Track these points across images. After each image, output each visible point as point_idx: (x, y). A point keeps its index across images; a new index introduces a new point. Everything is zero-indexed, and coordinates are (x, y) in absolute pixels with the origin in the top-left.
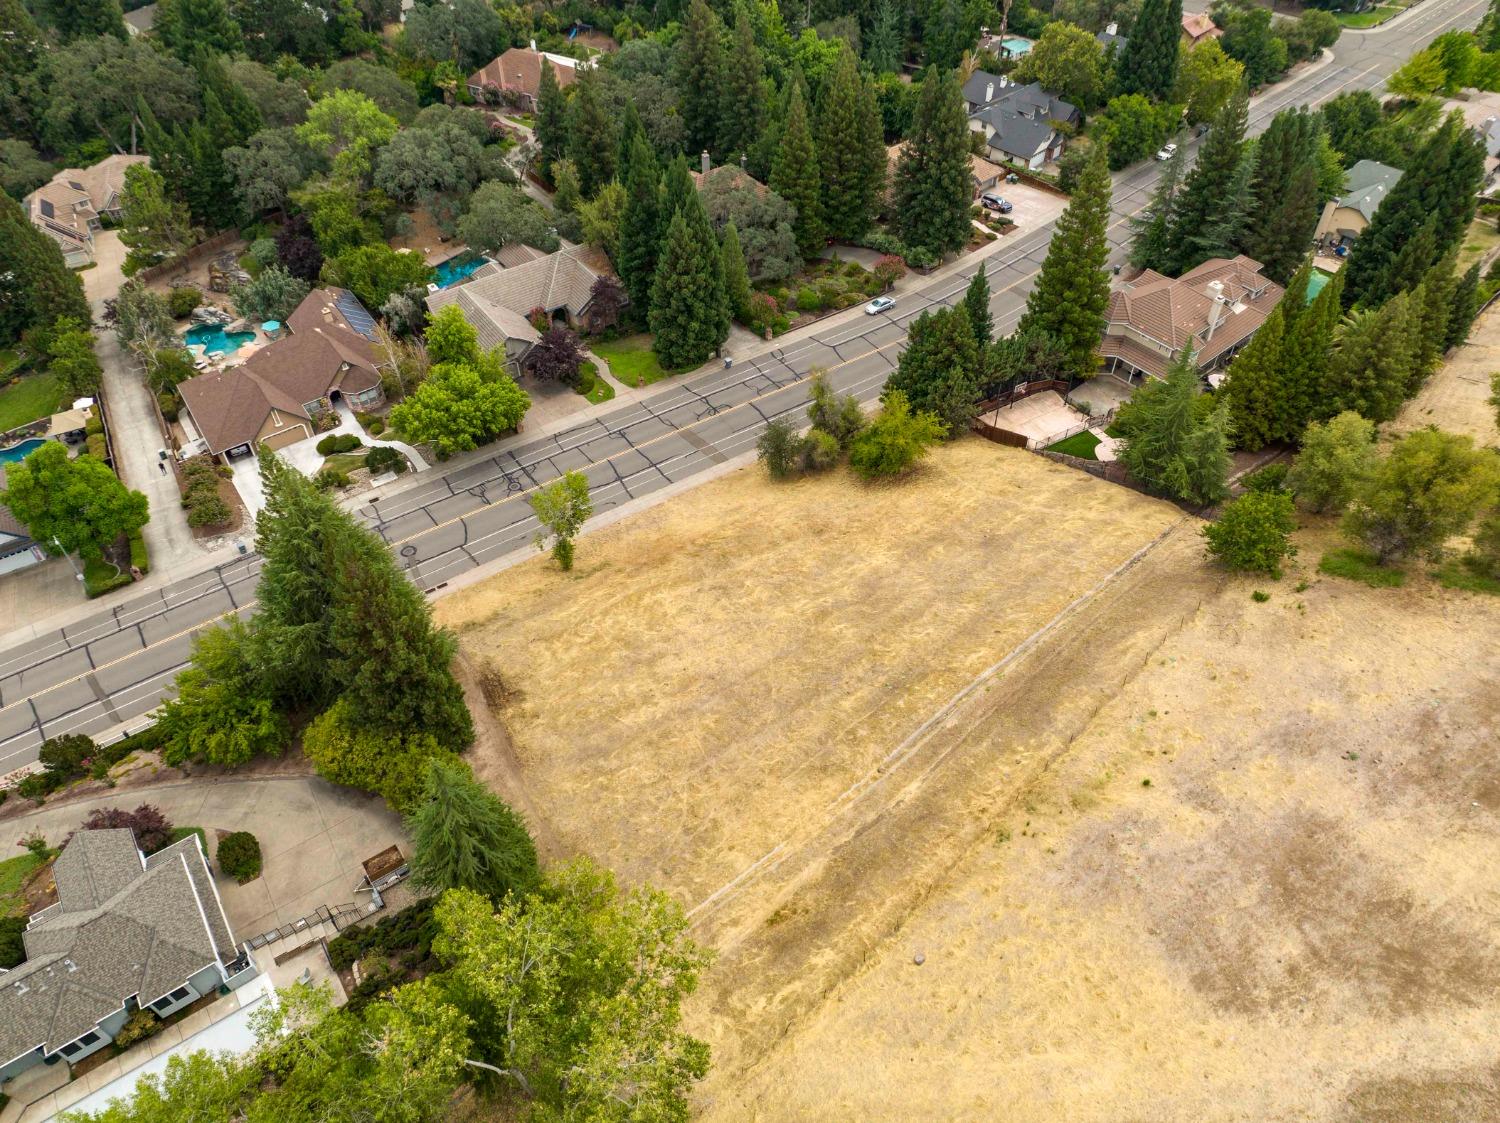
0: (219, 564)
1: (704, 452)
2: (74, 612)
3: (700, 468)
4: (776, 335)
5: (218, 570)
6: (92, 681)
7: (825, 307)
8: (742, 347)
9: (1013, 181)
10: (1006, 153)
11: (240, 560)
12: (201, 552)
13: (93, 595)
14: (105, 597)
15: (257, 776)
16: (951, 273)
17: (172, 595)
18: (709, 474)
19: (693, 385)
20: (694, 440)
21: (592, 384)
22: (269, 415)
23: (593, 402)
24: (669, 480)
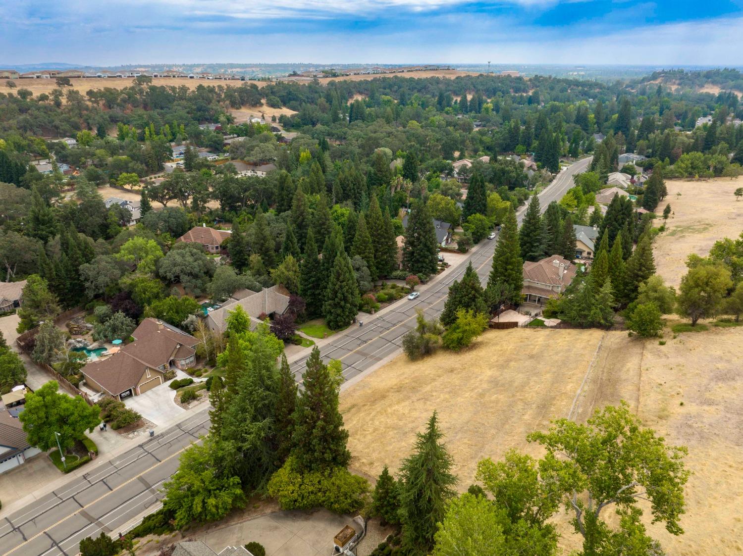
0: (140, 443)
1: (370, 357)
2: (58, 482)
3: (371, 364)
4: (376, 311)
5: (141, 446)
6: (84, 514)
7: (391, 299)
8: (363, 318)
11: (151, 440)
12: (126, 440)
13: (68, 471)
14: (75, 471)
15: (233, 523)
16: (434, 283)
17: (118, 463)
18: (378, 366)
19: (349, 334)
20: (363, 354)
21: (301, 340)
22: (144, 371)
23: (305, 347)
24: (361, 371)
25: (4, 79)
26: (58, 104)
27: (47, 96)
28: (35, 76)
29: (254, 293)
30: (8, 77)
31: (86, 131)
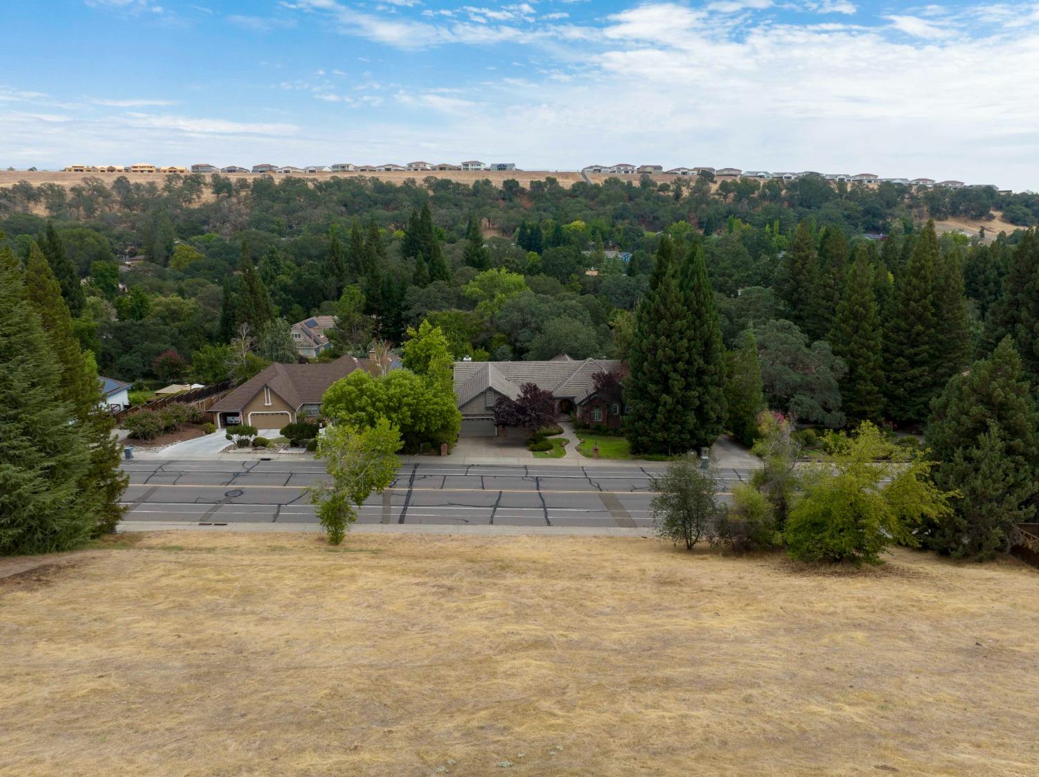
1: (613, 514)
8: (733, 459)
18: (601, 531)
19: (652, 469)
20: (611, 503)
21: (550, 447)
22: (261, 391)
23: (535, 456)
24: (549, 523)
25: (643, 171)
26: (678, 195)
27: (669, 186)
28: (680, 172)
29: (568, 361)
30: (650, 173)
31: (682, 222)
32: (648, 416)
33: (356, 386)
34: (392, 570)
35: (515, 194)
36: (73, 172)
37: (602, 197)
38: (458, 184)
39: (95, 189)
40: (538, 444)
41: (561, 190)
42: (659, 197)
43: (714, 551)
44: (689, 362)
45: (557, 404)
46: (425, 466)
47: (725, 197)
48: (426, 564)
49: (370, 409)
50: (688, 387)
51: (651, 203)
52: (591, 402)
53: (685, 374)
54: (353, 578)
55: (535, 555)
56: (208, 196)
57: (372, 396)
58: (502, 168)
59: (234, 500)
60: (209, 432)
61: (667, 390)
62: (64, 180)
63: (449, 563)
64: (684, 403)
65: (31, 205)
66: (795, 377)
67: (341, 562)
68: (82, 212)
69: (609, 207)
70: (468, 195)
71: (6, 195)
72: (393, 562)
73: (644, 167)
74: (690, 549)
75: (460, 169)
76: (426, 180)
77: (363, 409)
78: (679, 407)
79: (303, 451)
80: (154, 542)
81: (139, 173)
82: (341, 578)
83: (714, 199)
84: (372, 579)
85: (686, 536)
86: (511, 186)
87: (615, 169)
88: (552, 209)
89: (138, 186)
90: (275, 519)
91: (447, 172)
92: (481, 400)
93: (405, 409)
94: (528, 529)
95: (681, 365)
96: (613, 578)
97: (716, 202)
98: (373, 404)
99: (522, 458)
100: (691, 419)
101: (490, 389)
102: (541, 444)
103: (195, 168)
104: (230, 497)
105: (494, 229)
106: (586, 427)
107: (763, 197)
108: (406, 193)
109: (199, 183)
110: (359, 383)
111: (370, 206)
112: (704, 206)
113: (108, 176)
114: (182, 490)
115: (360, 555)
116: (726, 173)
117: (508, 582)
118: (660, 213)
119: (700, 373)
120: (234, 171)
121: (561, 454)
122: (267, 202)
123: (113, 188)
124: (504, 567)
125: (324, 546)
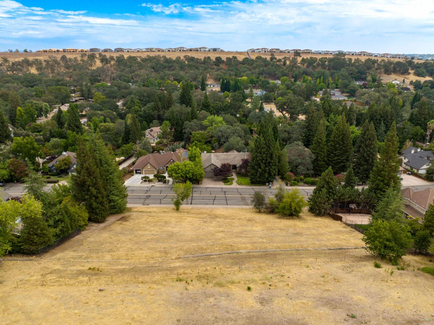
1: (243, 202)
3: (239, 205)
4: (291, 185)
8: (278, 184)
9: (409, 174)
10: (411, 167)
18: (240, 207)
19: (256, 189)
20: (243, 199)
21: (229, 182)
22: (147, 164)
23: (225, 184)
24: (227, 204)
25: (272, 52)
26: (285, 64)
27: (281, 60)
28: (287, 52)
29: (236, 153)
30: (275, 52)
31: (285, 77)
32: (255, 174)
33: (177, 166)
34: (193, 217)
35: (220, 63)
36: (43, 52)
37: (254, 65)
38: (197, 59)
39: (54, 61)
40: (226, 180)
41: (238, 61)
42: (277, 65)
43: (264, 212)
44: (266, 160)
45: (231, 166)
46: (195, 188)
47: (303, 65)
48: (200, 216)
49: (181, 174)
50: (266, 166)
51: (274, 68)
52: (241, 167)
53: (265, 163)
54: (186, 219)
55: (223, 213)
56: (98, 64)
57: (182, 170)
58: (215, 50)
59: (149, 198)
60: (133, 175)
61: (260, 168)
62: (40, 56)
63: (205, 215)
64: (265, 171)
65: (30, 68)
66: (299, 161)
67: (181, 215)
68: (50, 71)
69: (257, 70)
70: (201, 63)
71: (20, 64)
72: (193, 215)
73: (272, 49)
74: (260, 212)
75: (198, 51)
76: (185, 57)
77: (179, 173)
78: (263, 172)
79: (162, 183)
80: (136, 210)
81: (69, 52)
82: (183, 219)
83: (299, 66)
84: (190, 219)
85: (259, 209)
86: (218, 59)
87: (261, 50)
88: (235, 70)
89: (70, 60)
90: (160, 203)
91: (193, 52)
92: (210, 167)
93: (190, 174)
94: (222, 206)
95: (264, 161)
96: (239, 219)
97: (299, 67)
98: (182, 172)
99: (221, 185)
100: (267, 175)
101: (212, 164)
102: (226, 181)
103: (92, 50)
104: (148, 197)
105: (212, 78)
106: (240, 174)
107: (318, 65)
108: (177, 63)
109: (94, 57)
110: (178, 166)
111: (163, 69)
112: (294, 69)
113: (57, 54)
114: (134, 195)
115: (185, 213)
116: (306, 51)
117: (217, 220)
118: (277, 72)
119: (269, 162)
120: (107, 51)
121: (231, 184)
122: (122, 67)
123: (60, 60)
124: (216, 217)
125: (175, 211)
